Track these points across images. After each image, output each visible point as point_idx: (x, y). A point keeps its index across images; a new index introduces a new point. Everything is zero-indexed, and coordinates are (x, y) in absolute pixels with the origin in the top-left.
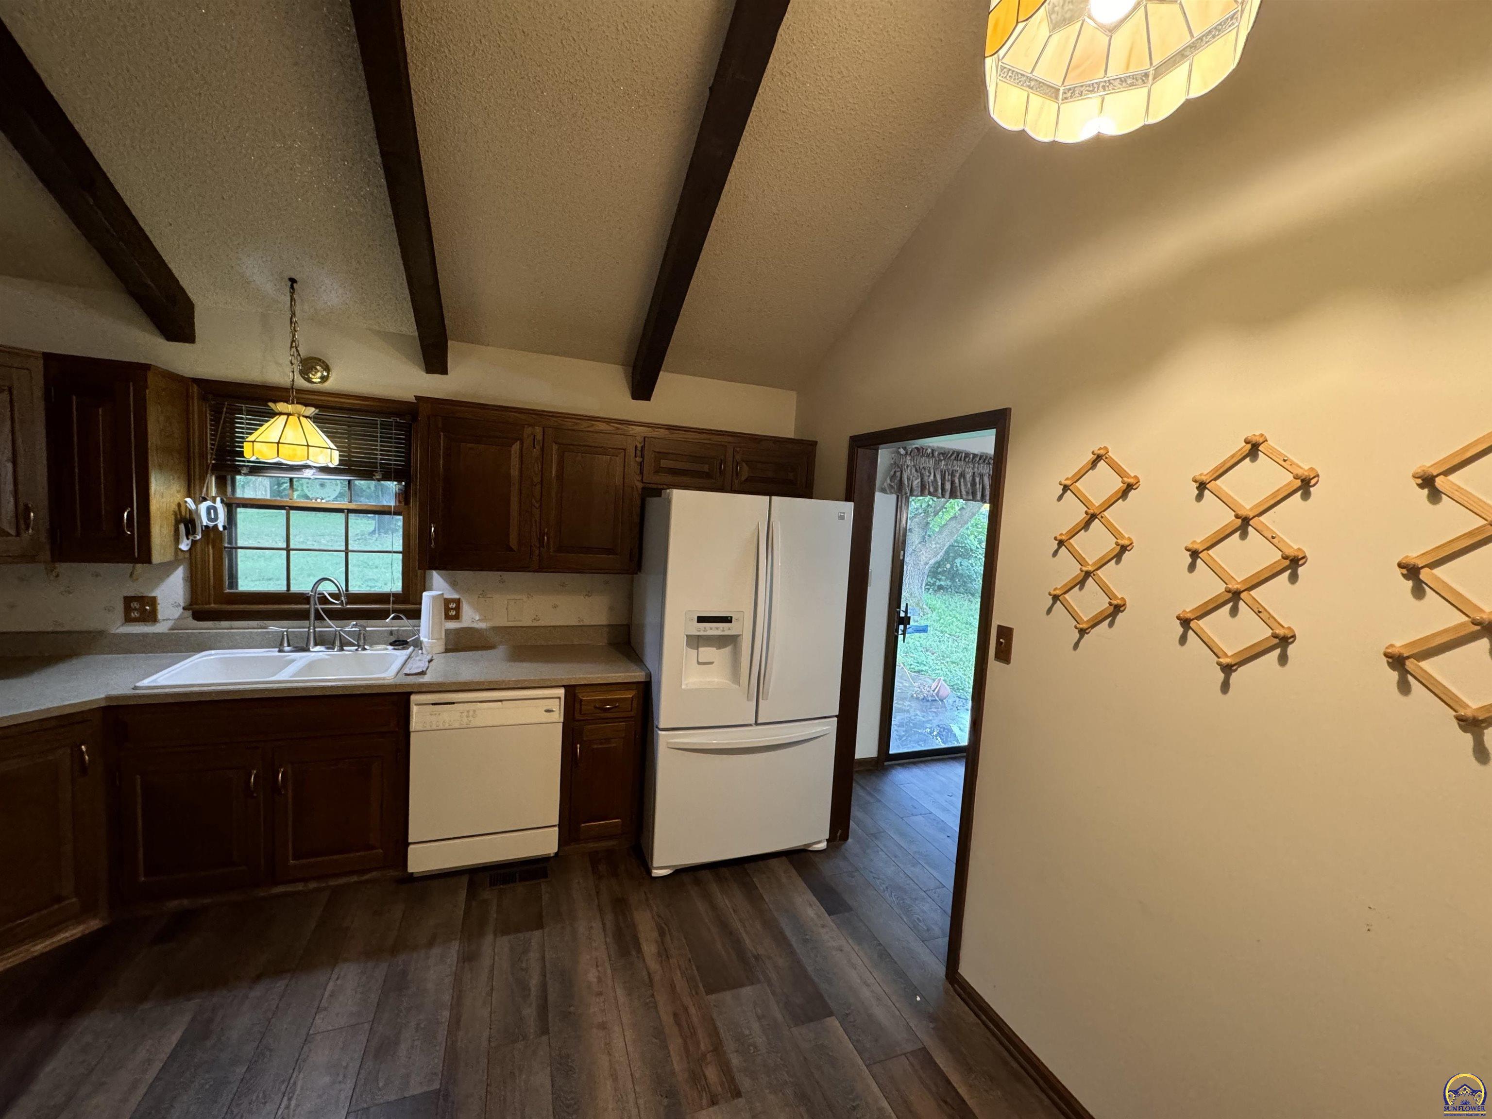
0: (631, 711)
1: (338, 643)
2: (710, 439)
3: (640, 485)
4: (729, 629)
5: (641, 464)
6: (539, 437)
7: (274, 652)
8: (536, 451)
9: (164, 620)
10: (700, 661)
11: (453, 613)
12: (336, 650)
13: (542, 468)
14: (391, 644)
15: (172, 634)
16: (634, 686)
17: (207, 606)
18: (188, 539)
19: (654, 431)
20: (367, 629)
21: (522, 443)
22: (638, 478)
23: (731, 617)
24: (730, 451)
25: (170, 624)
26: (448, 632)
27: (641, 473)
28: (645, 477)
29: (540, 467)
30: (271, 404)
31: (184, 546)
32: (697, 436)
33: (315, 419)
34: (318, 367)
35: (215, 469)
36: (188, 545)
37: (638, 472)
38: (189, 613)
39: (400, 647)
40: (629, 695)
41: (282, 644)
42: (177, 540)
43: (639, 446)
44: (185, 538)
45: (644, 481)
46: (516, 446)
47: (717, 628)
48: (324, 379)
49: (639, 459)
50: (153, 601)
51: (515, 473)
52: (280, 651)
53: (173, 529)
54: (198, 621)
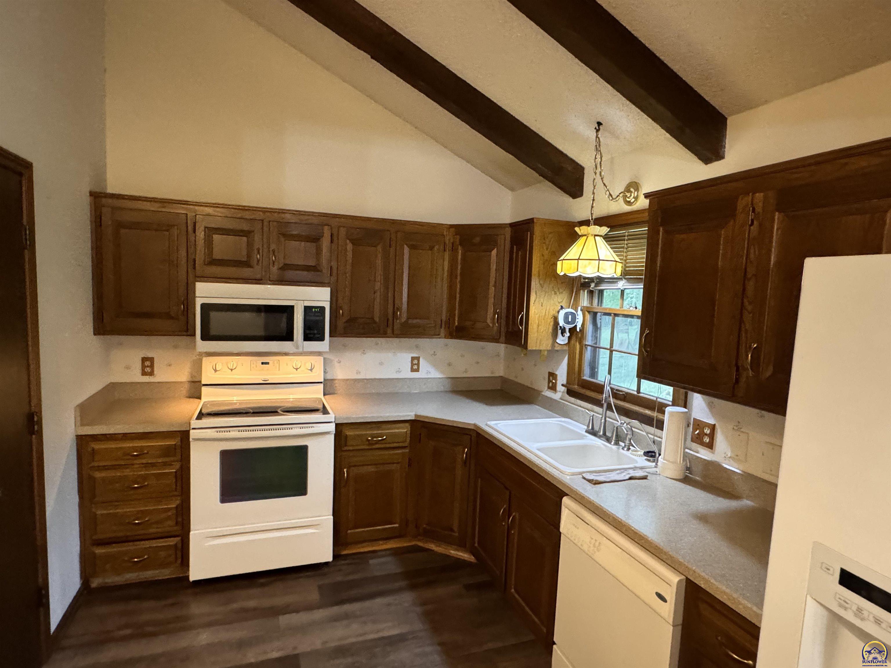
1: (614, 437)
8: (754, 229)
9: (559, 391)
11: (706, 440)
12: (612, 443)
14: (646, 453)
15: (559, 402)
17: (573, 386)
18: (563, 336)
21: (735, 222)
25: (560, 395)
26: (695, 459)
31: (561, 340)
33: (607, 238)
36: (564, 340)
38: (566, 389)
39: (651, 459)
41: (589, 426)
44: (560, 335)
46: (728, 227)
50: (555, 377)
52: (586, 431)
54: (570, 396)
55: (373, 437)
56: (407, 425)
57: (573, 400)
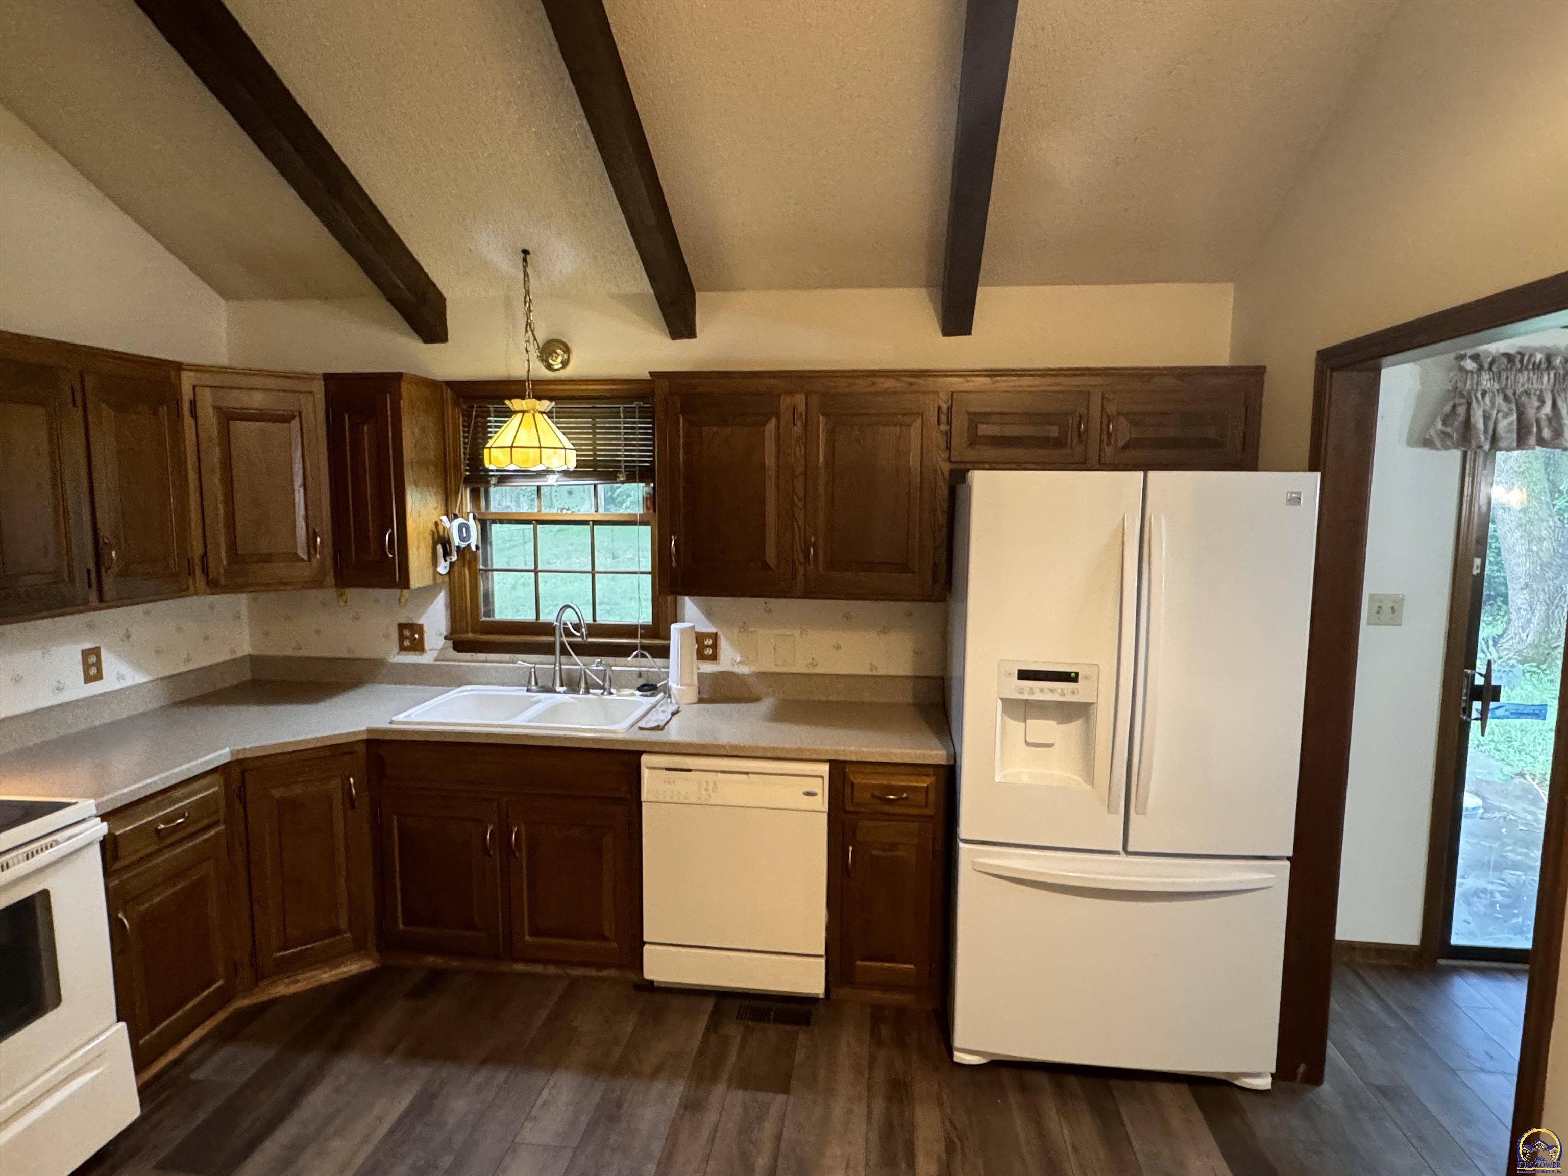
0: (926, 807)
1: (583, 684)
2: (1058, 384)
3: (946, 467)
4: (1073, 692)
5: (948, 435)
6: (802, 408)
7: (522, 692)
8: (798, 429)
9: (430, 650)
10: (1029, 740)
11: (709, 652)
12: (581, 692)
13: (806, 452)
14: (639, 689)
15: (439, 665)
16: (930, 771)
17: (466, 636)
18: (445, 561)
19: (968, 381)
20: (614, 668)
21: (779, 420)
22: (943, 456)
23: (1077, 674)
24: (1096, 401)
25: (435, 654)
26: (701, 676)
27: (949, 448)
28: (953, 453)
29: (803, 452)
30: (507, 402)
31: (443, 568)
32: (1037, 381)
33: (552, 414)
34: (559, 351)
35: (467, 481)
36: (445, 567)
37: (943, 446)
38: (450, 643)
39: (648, 693)
40: (924, 782)
41: (529, 682)
42: (435, 563)
43: (944, 407)
44: (442, 560)
45: (953, 459)
46: (771, 426)
47: (1052, 691)
48: (565, 364)
49: (944, 427)
50: (419, 629)
51: (770, 461)
52: (528, 690)
53: (430, 550)
54: (458, 652)
55: (167, 819)
56: (216, 776)
57: (468, 656)
